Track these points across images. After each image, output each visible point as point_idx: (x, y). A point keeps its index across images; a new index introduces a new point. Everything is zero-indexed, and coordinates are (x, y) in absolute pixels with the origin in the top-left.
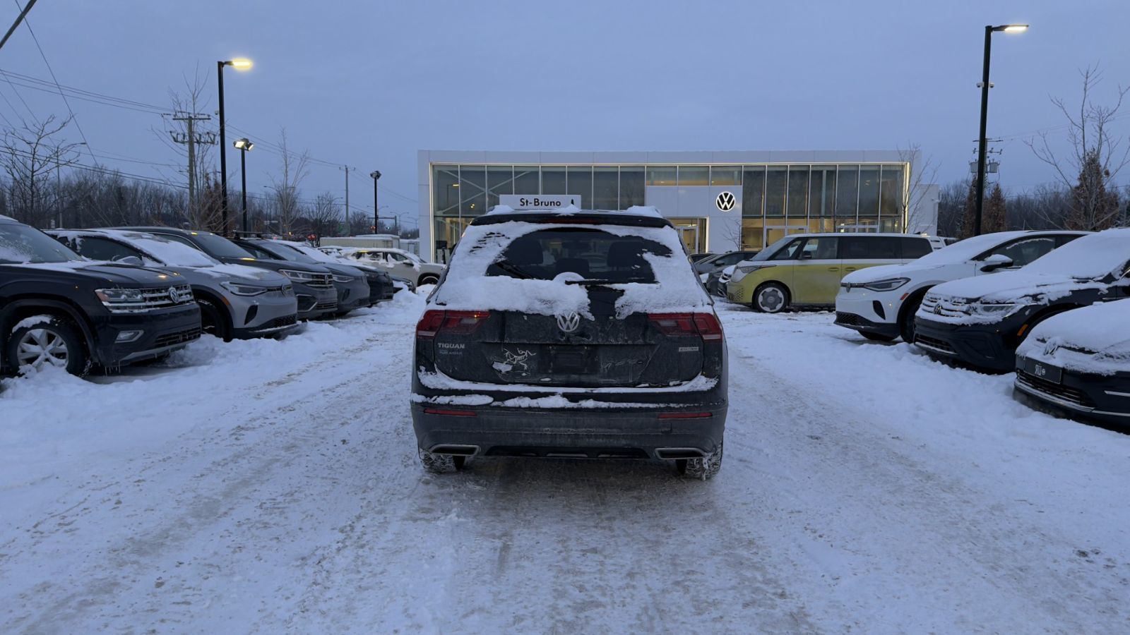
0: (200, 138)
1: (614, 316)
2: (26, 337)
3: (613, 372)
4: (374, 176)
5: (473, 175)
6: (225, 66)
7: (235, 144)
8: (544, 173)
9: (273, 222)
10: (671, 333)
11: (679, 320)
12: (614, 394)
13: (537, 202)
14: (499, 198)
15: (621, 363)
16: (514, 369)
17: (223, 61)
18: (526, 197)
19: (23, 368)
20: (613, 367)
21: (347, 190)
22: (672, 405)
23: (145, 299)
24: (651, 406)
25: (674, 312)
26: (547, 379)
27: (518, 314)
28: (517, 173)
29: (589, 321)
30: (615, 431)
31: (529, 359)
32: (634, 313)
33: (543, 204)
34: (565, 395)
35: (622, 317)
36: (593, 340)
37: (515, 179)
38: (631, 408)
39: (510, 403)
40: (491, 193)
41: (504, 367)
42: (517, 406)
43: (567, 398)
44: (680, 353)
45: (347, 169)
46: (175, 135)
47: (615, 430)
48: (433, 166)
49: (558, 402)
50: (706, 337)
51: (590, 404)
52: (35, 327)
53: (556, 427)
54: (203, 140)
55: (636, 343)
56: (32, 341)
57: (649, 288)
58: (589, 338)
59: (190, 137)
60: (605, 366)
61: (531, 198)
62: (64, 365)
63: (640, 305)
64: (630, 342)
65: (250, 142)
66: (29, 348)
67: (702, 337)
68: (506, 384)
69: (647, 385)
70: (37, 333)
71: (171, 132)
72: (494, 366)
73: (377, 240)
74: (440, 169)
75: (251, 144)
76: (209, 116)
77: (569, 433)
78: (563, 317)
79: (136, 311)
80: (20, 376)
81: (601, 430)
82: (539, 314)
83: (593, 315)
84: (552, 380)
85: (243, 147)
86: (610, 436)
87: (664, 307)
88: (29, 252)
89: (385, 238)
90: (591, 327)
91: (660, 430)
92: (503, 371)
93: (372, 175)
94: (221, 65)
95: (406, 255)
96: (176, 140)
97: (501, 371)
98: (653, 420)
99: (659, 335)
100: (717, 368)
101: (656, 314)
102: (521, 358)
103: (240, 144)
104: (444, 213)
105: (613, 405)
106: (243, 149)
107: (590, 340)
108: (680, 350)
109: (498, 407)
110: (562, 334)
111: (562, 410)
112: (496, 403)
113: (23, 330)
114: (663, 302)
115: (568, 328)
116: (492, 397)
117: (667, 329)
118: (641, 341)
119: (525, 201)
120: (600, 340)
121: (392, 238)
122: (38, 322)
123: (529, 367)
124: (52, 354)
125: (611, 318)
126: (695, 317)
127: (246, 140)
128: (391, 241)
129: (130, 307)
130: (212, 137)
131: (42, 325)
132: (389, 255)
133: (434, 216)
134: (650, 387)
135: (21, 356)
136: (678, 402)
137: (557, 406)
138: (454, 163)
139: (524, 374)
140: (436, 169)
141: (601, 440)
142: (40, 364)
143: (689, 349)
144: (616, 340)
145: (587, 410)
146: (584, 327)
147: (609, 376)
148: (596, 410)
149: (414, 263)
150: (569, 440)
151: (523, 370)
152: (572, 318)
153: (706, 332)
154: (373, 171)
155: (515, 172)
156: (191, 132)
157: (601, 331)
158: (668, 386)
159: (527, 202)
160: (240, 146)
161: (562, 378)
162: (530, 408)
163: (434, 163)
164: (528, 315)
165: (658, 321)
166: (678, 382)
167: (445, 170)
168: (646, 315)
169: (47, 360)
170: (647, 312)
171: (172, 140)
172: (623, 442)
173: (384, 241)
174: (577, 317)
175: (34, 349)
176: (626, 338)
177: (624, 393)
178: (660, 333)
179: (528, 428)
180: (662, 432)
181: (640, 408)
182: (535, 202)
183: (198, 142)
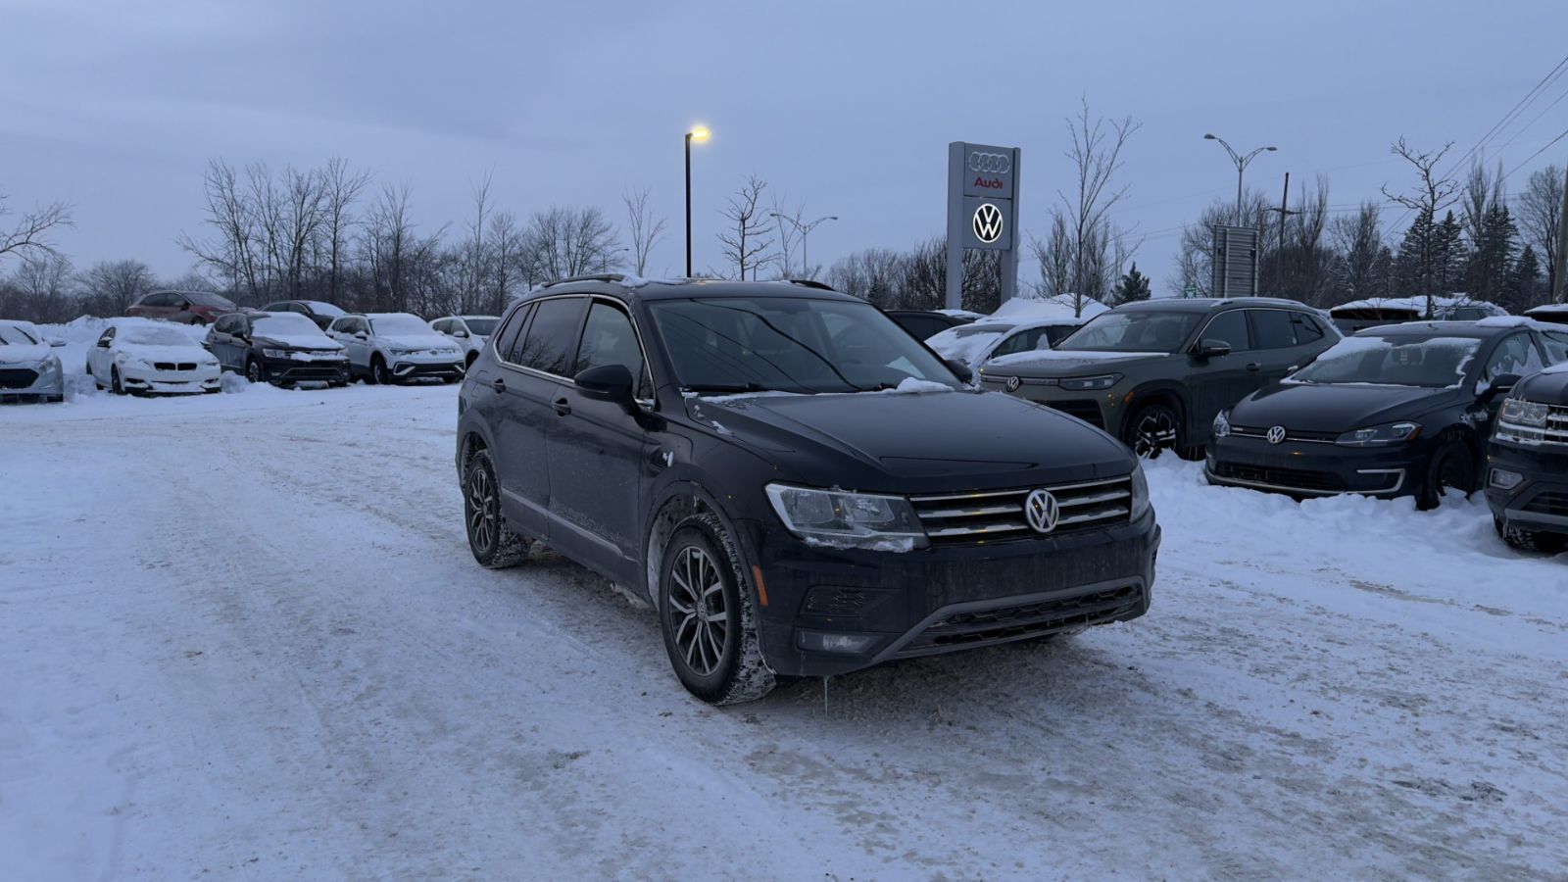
23: (1549, 424)
79: (1522, 441)
129: (1516, 432)
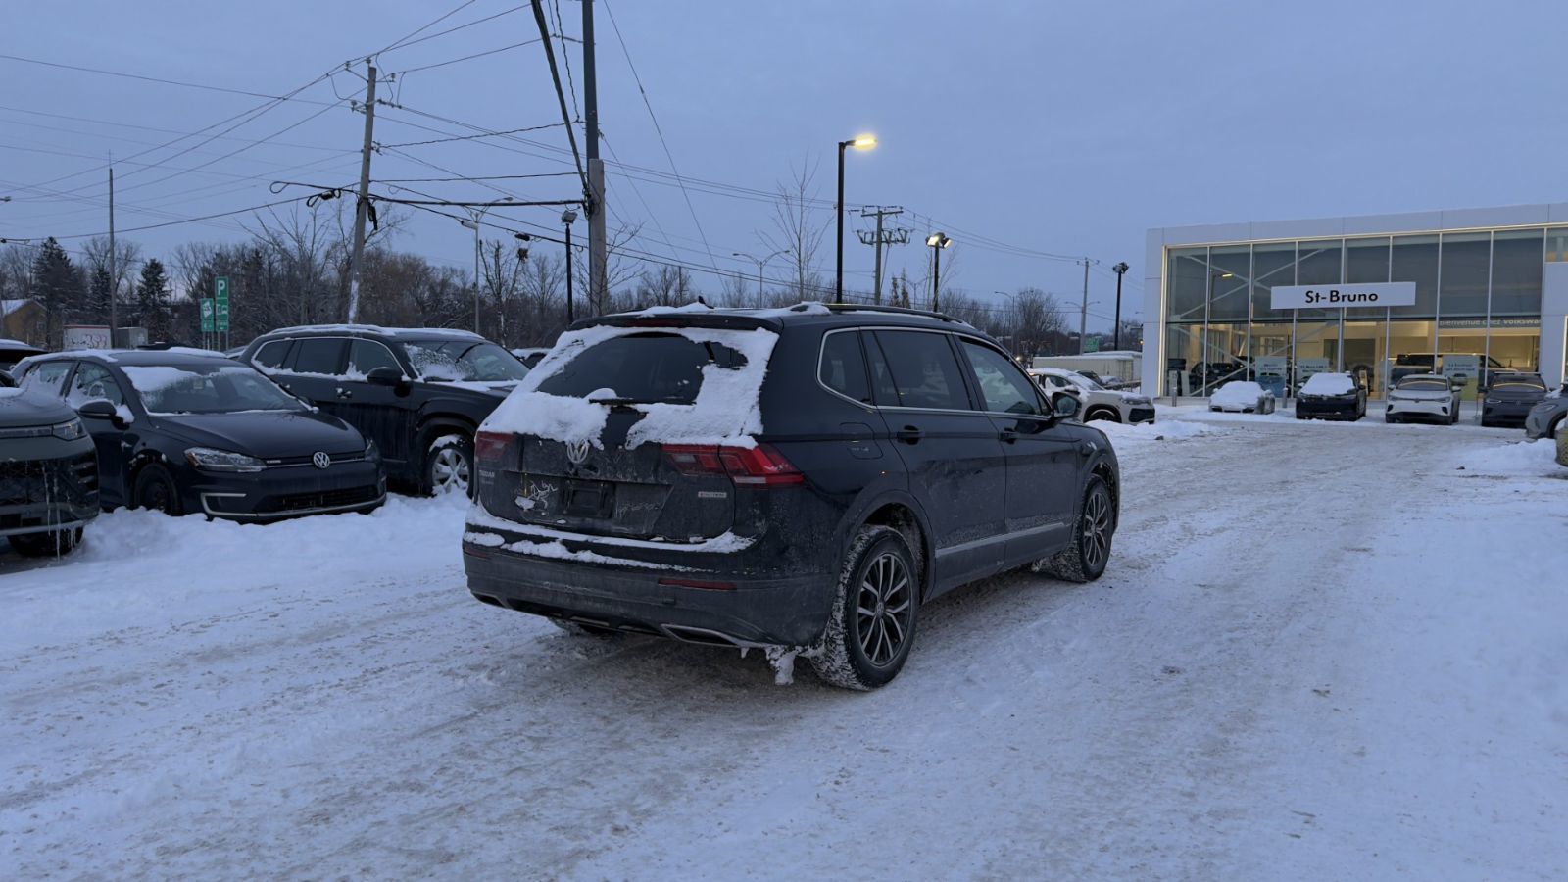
0: (890, 237)
1: (623, 445)
2: (438, 459)
3: (629, 519)
4: (1118, 270)
5: (1232, 258)
6: (847, 147)
7: (927, 240)
8: (1350, 250)
9: (1007, 337)
10: (688, 471)
11: (700, 455)
12: (613, 546)
13: (1334, 295)
14: (1270, 293)
15: (638, 508)
16: (536, 506)
17: (844, 142)
18: (1316, 289)
19: (438, 488)
20: (628, 513)
21: (1086, 292)
22: (676, 568)
24: (651, 566)
25: (693, 443)
26: (563, 522)
27: (536, 438)
28: (1302, 253)
29: (598, 450)
30: (611, 595)
31: (551, 494)
32: (646, 442)
33: (1346, 298)
34: (565, 542)
35: (632, 447)
36: (601, 475)
37: (1300, 263)
38: (628, 566)
39: (517, 547)
40: (1259, 285)
41: (526, 503)
42: (520, 551)
43: (567, 546)
44: (701, 499)
45: (1087, 262)
46: (862, 235)
47: (611, 593)
48: (1169, 250)
49: (555, 550)
50: (738, 480)
51: (586, 556)
52: (446, 446)
53: (555, 582)
54: (893, 239)
55: (646, 481)
56: (444, 462)
57: (677, 410)
58: (596, 472)
59: (879, 235)
60: (620, 511)
61: (1324, 290)
62: (464, 488)
63: (655, 432)
64: (639, 480)
65: (946, 237)
66: (441, 468)
67: (733, 482)
68: (526, 523)
69: (662, 539)
70: (447, 453)
71: (858, 232)
72: (517, 501)
73: (1109, 360)
74: (1180, 254)
75: (947, 239)
76: (901, 208)
77: (566, 590)
78: (573, 444)
80: (433, 496)
81: (596, 591)
82: (552, 440)
83: (602, 443)
84: (567, 523)
85: (937, 244)
86: (607, 601)
87: (682, 436)
88: (467, 370)
89: (1123, 357)
90: (599, 458)
91: (661, 599)
92: (526, 508)
93: (1114, 269)
94: (842, 146)
95: (1071, 379)
96: (863, 242)
97: (523, 509)
98: (652, 584)
99: (673, 473)
100: (757, 525)
101: (671, 445)
102: (545, 492)
103: (933, 240)
104: (1186, 317)
105: (610, 560)
106: (937, 247)
107: (598, 474)
108: (699, 495)
109: (506, 550)
110: (572, 465)
111: (559, 560)
112: (506, 546)
113: (437, 449)
114: (683, 429)
115: (576, 459)
116: (503, 537)
117: (683, 466)
118: (651, 480)
119: (1314, 295)
120: (608, 475)
121: (1133, 355)
122: (447, 442)
123: (549, 504)
124: (460, 476)
125: (621, 447)
126: (721, 452)
127: (941, 235)
128: (1132, 361)
130: (903, 234)
131: (450, 445)
132: (1047, 379)
133: (1167, 323)
134: (665, 541)
135: (436, 477)
136: (685, 565)
137: (554, 556)
138: (1201, 244)
139: (543, 514)
140: (1174, 255)
141: (598, 605)
142: (449, 485)
143: (712, 495)
144: (624, 476)
145: (582, 563)
146: (593, 458)
147: (623, 524)
148: (592, 564)
149: (1080, 390)
150: (568, 599)
151: (543, 508)
152: (581, 446)
153: (738, 473)
154: (1117, 262)
155: (1300, 251)
156: (880, 230)
157: (609, 464)
158: (688, 543)
159: (1318, 296)
160: (933, 244)
161: (575, 522)
162: (531, 555)
163: (1170, 247)
164: (542, 440)
165: (673, 454)
166: (700, 539)
167: (1187, 255)
168: (659, 445)
169: (455, 482)
170: (661, 442)
171: (860, 241)
172: (622, 610)
173: (1119, 360)
174: (586, 445)
175: (446, 469)
176: (635, 475)
177: (624, 546)
178: (675, 470)
179: (530, 580)
180: (663, 603)
181: (639, 567)
182: (1332, 296)
183: (887, 242)
